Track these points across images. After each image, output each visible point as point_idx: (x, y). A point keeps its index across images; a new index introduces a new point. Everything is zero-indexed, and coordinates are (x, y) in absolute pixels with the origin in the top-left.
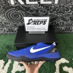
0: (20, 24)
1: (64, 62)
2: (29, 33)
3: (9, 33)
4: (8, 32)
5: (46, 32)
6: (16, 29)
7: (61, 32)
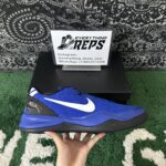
0: (42, 47)
1: (144, 138)
3: (16, 67)
4: (13, 65)
5: (102, 67)
6: (33, 59)
7: (140, 68)
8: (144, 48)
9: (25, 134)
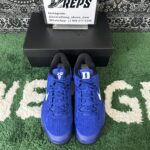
0: (34, 8)
1: (122, 88)
2: (55, 28)
3: (11, 28)
4: (9, 26)
5: (89, 26)
6: (26, 20)
8: (128, 9)
9: (22, 85)
